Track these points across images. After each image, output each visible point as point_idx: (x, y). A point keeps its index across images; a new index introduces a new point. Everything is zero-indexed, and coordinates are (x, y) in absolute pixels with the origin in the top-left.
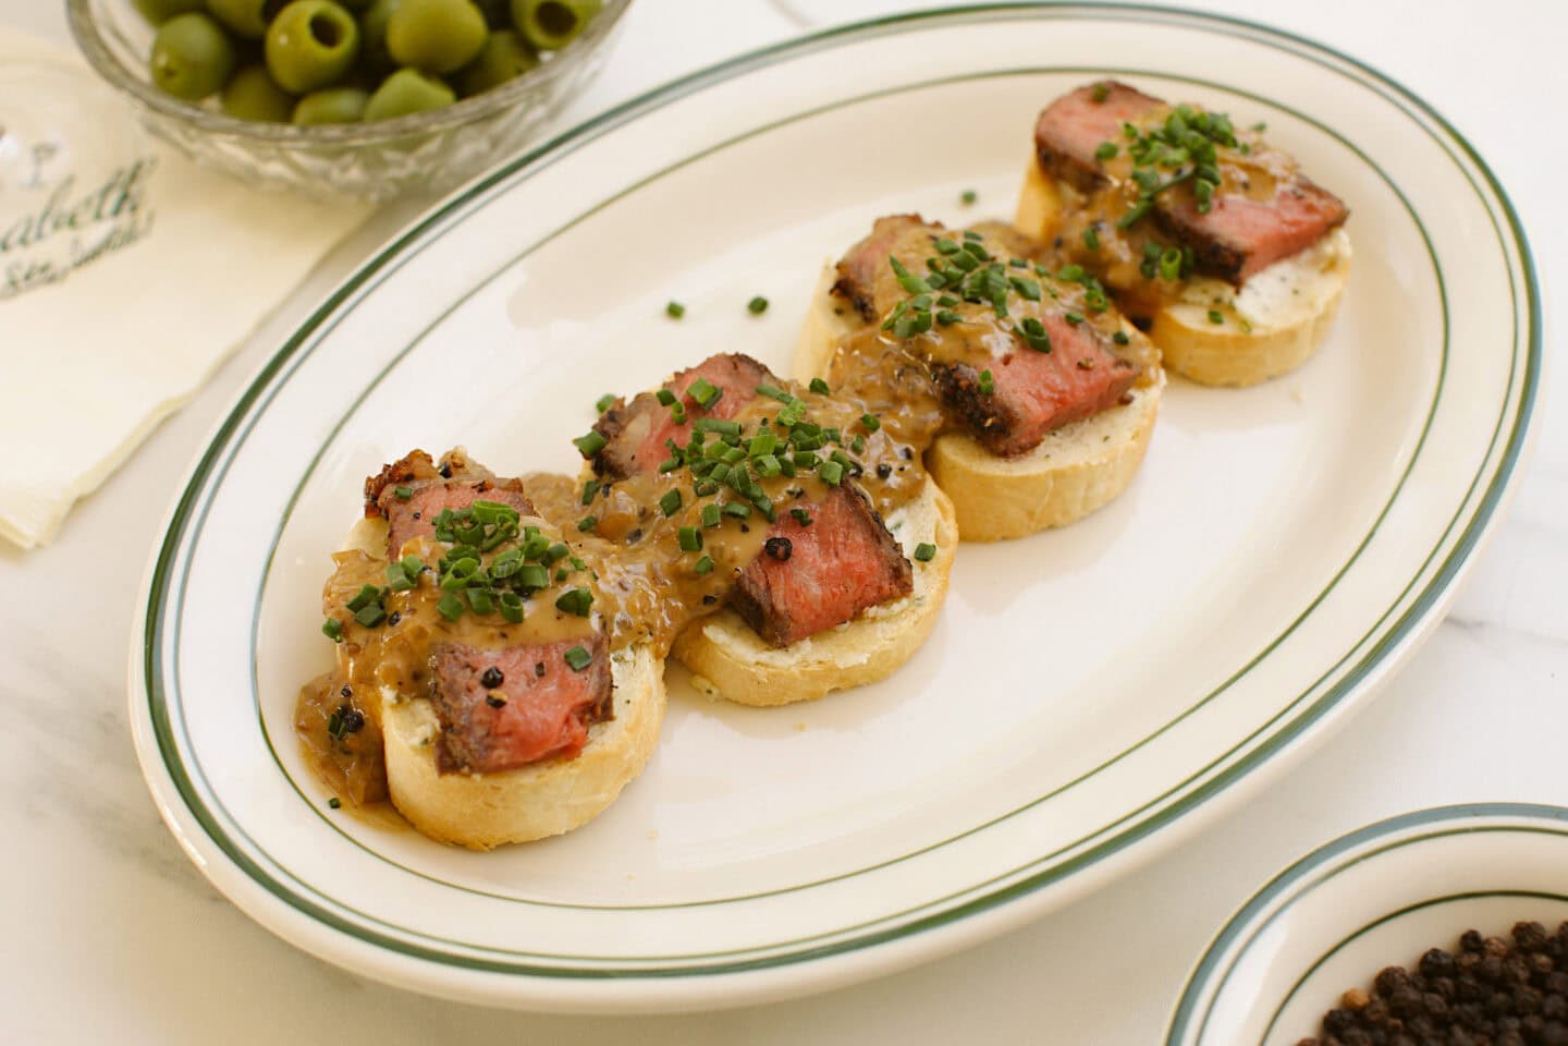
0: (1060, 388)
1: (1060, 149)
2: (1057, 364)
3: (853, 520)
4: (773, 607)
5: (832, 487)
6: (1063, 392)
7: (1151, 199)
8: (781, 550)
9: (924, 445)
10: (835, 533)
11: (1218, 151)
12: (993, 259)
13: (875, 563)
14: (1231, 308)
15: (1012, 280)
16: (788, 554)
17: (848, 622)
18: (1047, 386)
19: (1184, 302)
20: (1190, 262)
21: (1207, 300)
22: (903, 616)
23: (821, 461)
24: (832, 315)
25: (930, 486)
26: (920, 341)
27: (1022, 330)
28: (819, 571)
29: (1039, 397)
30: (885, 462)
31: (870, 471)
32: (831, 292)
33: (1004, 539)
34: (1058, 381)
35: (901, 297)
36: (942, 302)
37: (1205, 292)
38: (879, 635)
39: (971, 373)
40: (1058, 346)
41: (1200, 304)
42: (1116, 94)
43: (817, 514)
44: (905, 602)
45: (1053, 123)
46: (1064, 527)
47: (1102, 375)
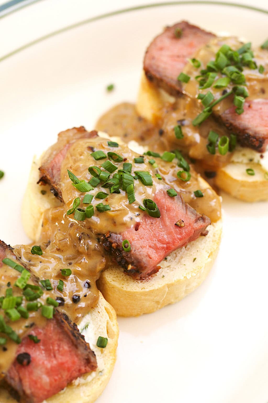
0: (167, 241)
1: (158, 76)
2: (165, 225)
3: (61, 336)
4: (24, 392)
5: (48, 320)
6: (168, 243)
7: (209, 111)
8: (25, 361)
9: (96, 278)
10: (53, 344)
11: (246, 72)
12: (125, 160)
13: (76, 359)
14: (259, 165)
15: (136, 173)
16: (29, 363)
17: (65, 389)
18: (160, 241)
19: (233, 162)
20: (234, 143)
21: (245, 160)
22: (94, 382)
23: (41, 306)
24: (40, 195)
25: (102, 300)
26: (89, 222)
27: (143, 207)
28: (47, 369)
29: (156, 248)
30: (76, 294)
31: (68, 301)
32: (38, 183)
33: (145, 314)
34: (165, 236)
35: (77, 194)
36: (99, 196)
37: (244, 155)
38: (82, 394)
39: (117, 238)
40: (164, 213)
41: (241, 163)
42: (187, 31)
43: (42, 335)
44: (94, 374)
45: (153, 58)
46: (176, 303)
47: (189, 228)
